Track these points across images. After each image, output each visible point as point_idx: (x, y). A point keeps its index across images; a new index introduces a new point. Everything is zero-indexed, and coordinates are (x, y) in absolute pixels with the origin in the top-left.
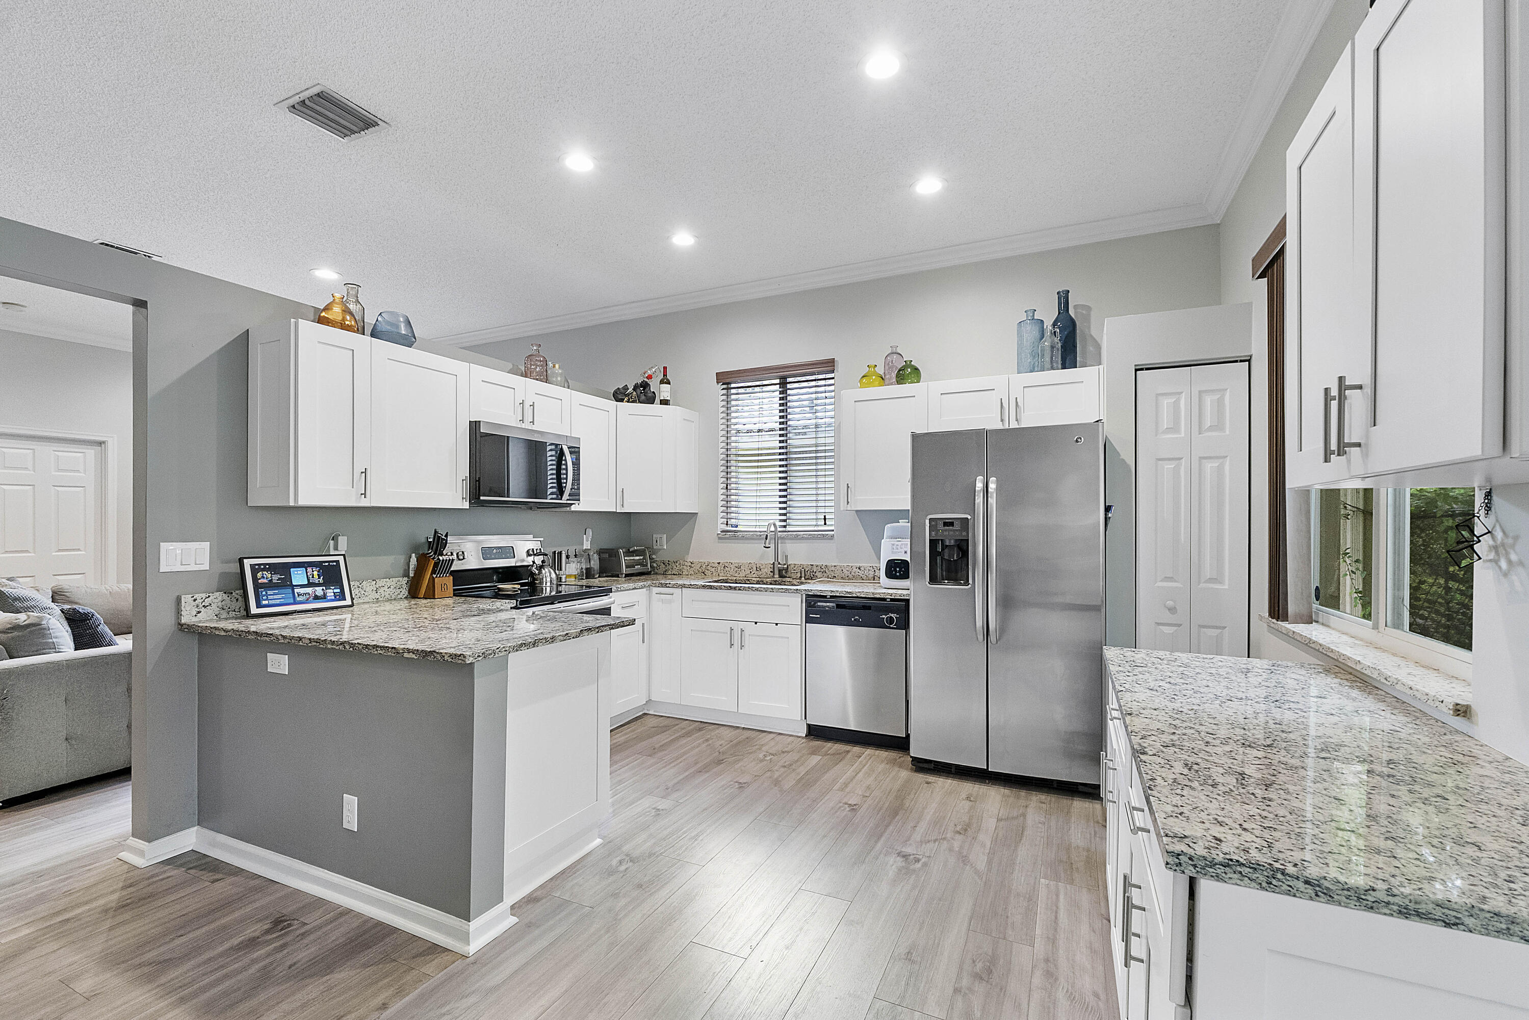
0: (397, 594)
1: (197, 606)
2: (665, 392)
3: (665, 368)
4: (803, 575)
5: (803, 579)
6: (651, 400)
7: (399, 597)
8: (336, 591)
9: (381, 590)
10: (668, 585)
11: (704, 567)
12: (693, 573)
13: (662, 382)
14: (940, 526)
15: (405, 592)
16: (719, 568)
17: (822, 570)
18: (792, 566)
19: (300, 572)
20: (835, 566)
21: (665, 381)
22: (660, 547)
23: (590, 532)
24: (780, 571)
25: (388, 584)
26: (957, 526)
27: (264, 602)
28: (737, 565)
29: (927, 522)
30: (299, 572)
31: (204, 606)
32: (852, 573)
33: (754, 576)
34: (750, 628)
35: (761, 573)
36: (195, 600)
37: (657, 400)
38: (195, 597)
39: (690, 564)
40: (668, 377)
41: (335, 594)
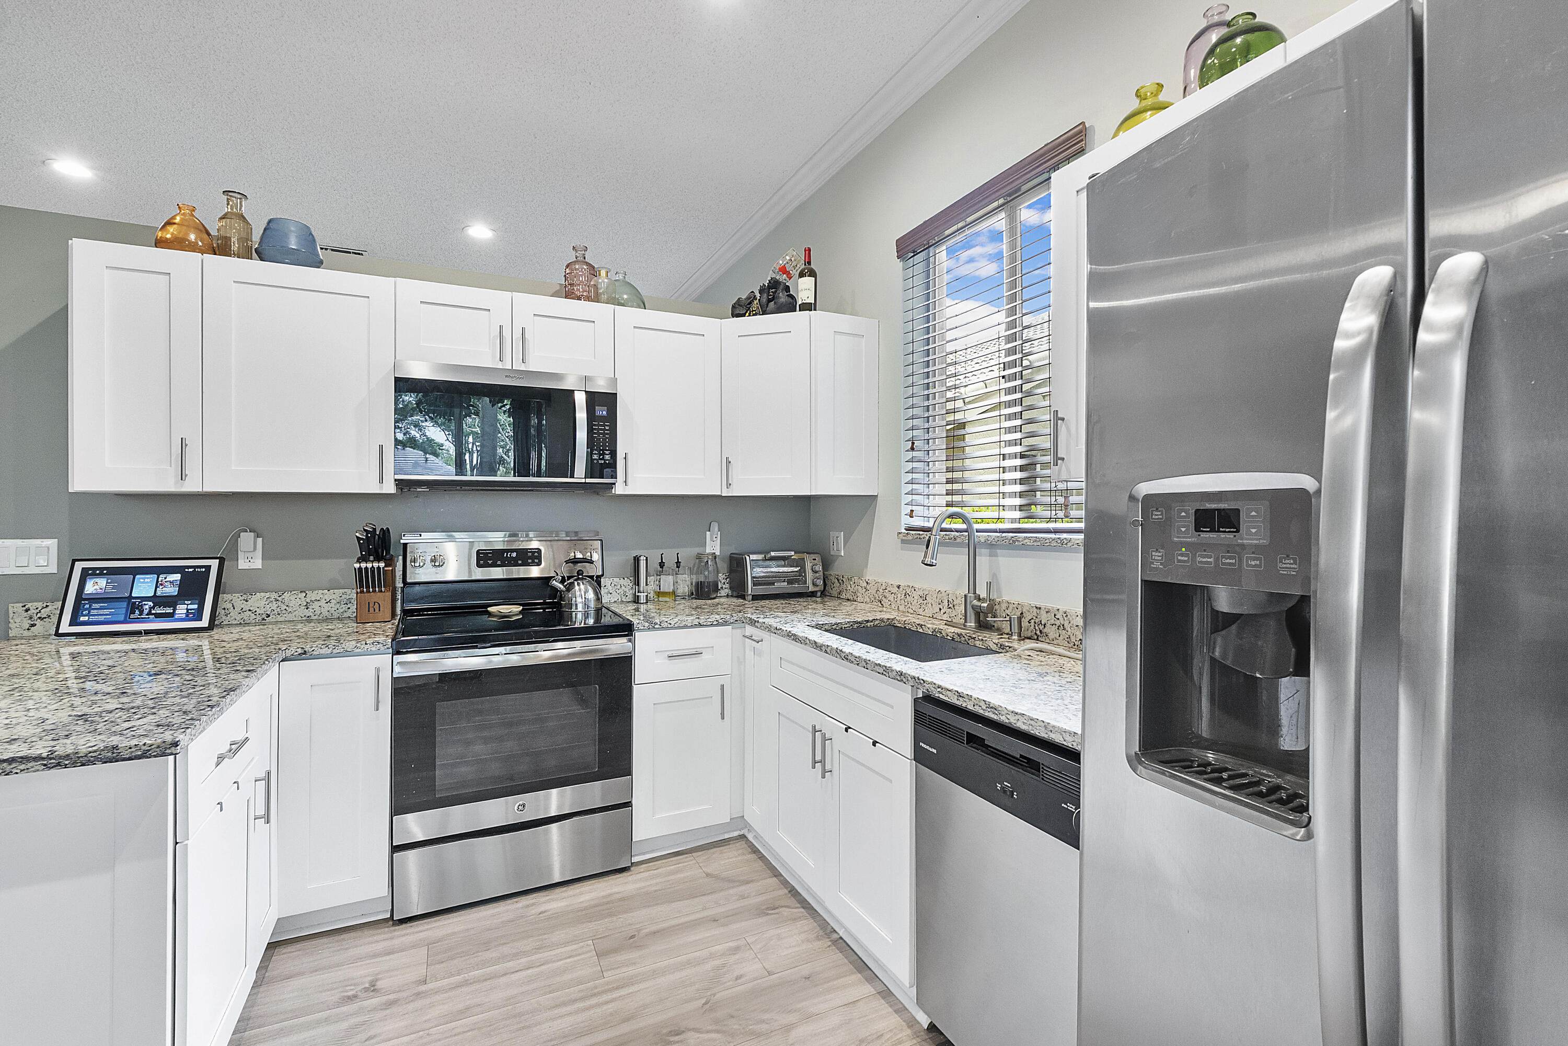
0: (342, 611)
1: (31, 618)
2: (804, 289)
3: (807, 251)
4: (1015, 629)
5: (1015, 637)
6: (791, 306)
7: (346, 615)
8: (190, 607)
9: (316, 606)
13: (802, 275)
14: (1192, 532)
16: (899, 595)
17: (1058, 623)
18: (1004, 606)
19: (148, 580)
21: (808, 272)
22: (837, 553)
25: (326, 597)
26: (1264, 530)
27: (82, 619)
28: (921, 594)
30: (146, 580)
31: (39, 618)
36: (27, 610)
37: (797, 306)
38: (27, 607)
39: (865, 584)
40: (813, 266)
41: (187, 612)
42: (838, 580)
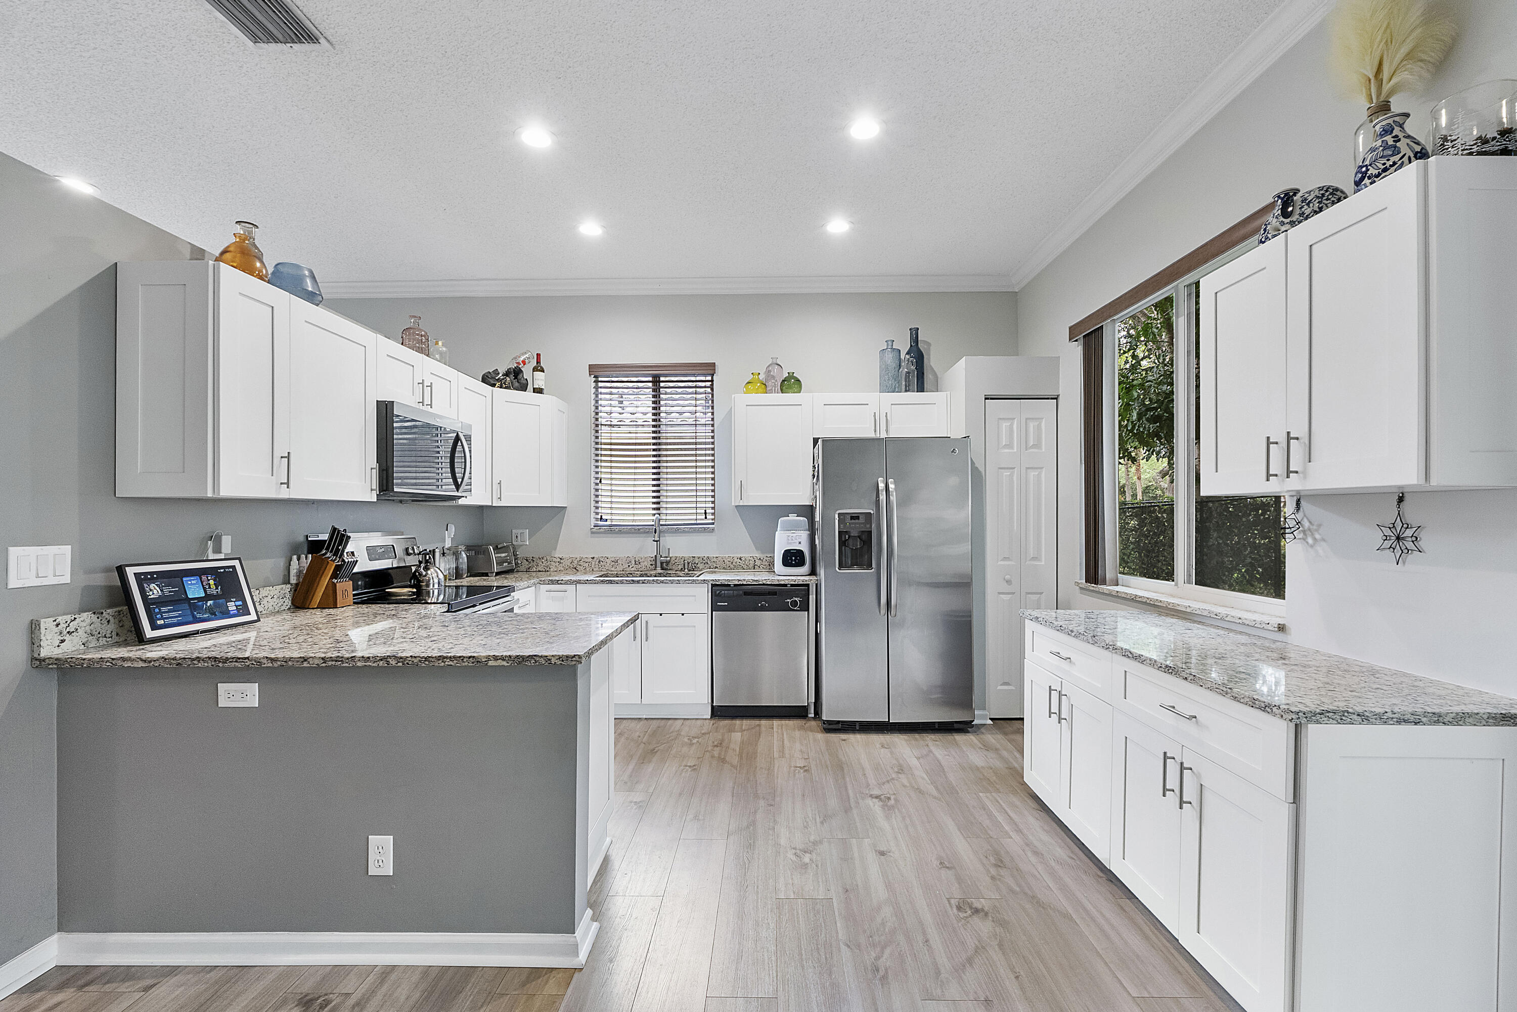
0: (280, 604)
1: (61, 633)
2: (539, 379)
3: (538, 355)
5: (686, 570)
6: (523, 387)
7: (283, 608)
10: (559, 582)
11: (576, 562)
12: (562, 569)
13: (535, 369)
14: (848, 520)
15: (288, 603)
16: (593, 563)
17: (704, 562)
18: (673, 559)
20: (717, 557)
21: (538, 368)
22: (521, 543)
23: (452, 528)
24: (662, 563)
26: (862, 520)
27: (159, 622)
28: (613, 559)
29: (837, 516)
30: (193, 582)
31: (68, 632)
32: (734, 563)
33: (633, 569)
34: (654, 620)
35: (640, 566)
36: (57, 625)
37: (530, 387)
38: (57, 621)
39: (559, 560)
40: (542, 365)
41: (237, 608)
42: (527, 560)
